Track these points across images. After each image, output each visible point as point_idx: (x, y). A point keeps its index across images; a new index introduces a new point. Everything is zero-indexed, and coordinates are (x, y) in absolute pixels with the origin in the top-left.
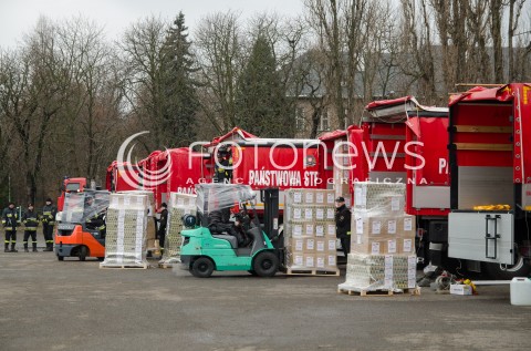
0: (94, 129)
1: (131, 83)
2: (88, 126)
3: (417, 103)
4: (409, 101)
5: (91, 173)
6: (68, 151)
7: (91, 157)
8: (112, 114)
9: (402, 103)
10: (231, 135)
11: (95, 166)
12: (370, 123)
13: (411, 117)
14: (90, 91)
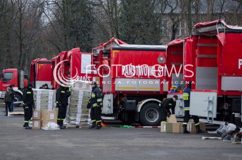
0: (23, 35)
1: (48, 4)
2: (19, 33)
3: (225, 24)
4: (220, 23)
5: (21, 65)
6: (6, 49)
7: (21, 55)
8: (35, 25)
9: (215, 24)
10: (110, 42)
11: (24, 61)
12: (197, 36)
13: (220, 32)
14: (20, 9)
